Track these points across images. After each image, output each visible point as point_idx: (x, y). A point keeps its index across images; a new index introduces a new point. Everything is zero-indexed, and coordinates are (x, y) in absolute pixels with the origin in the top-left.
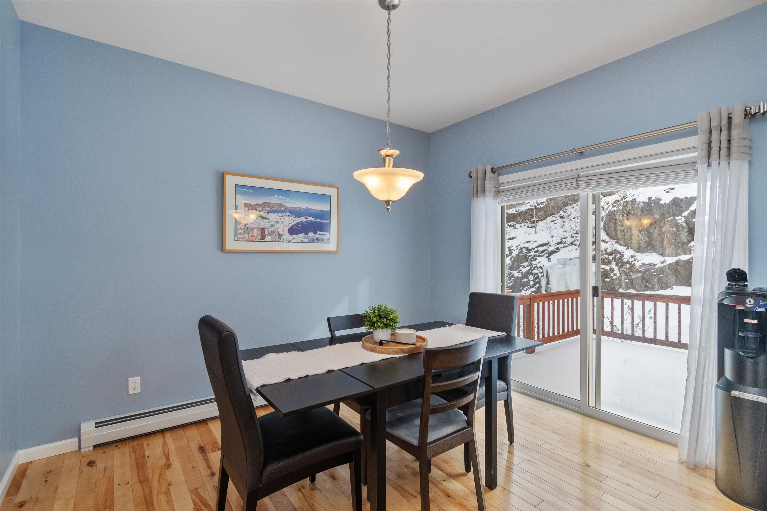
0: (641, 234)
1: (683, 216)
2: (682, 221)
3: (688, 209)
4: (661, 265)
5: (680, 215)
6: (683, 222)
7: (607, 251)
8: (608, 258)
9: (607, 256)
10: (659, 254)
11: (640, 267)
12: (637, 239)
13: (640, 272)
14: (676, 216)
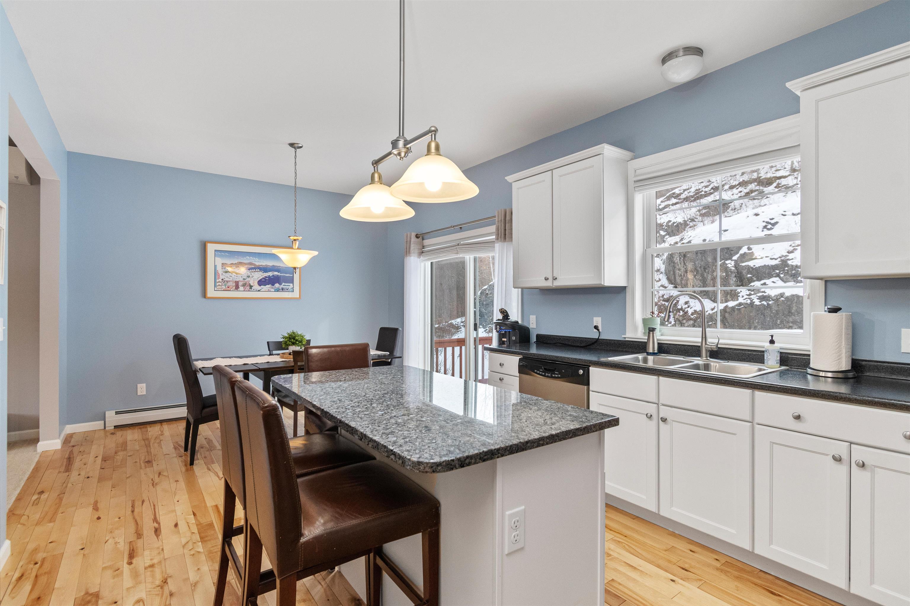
0: (695, 278)
1: (733, 260)
2: (731, 266)
3: (737, 253)
4: (711, 312)
5: (730, 259)
6: (733, 267)
7: (665, 297)
8: (664, 304)
9: (663, 303)
10: (712, 300)
11: (692, 314)
12: (692, 284)
13: (691, 319)
14: (727, 260)
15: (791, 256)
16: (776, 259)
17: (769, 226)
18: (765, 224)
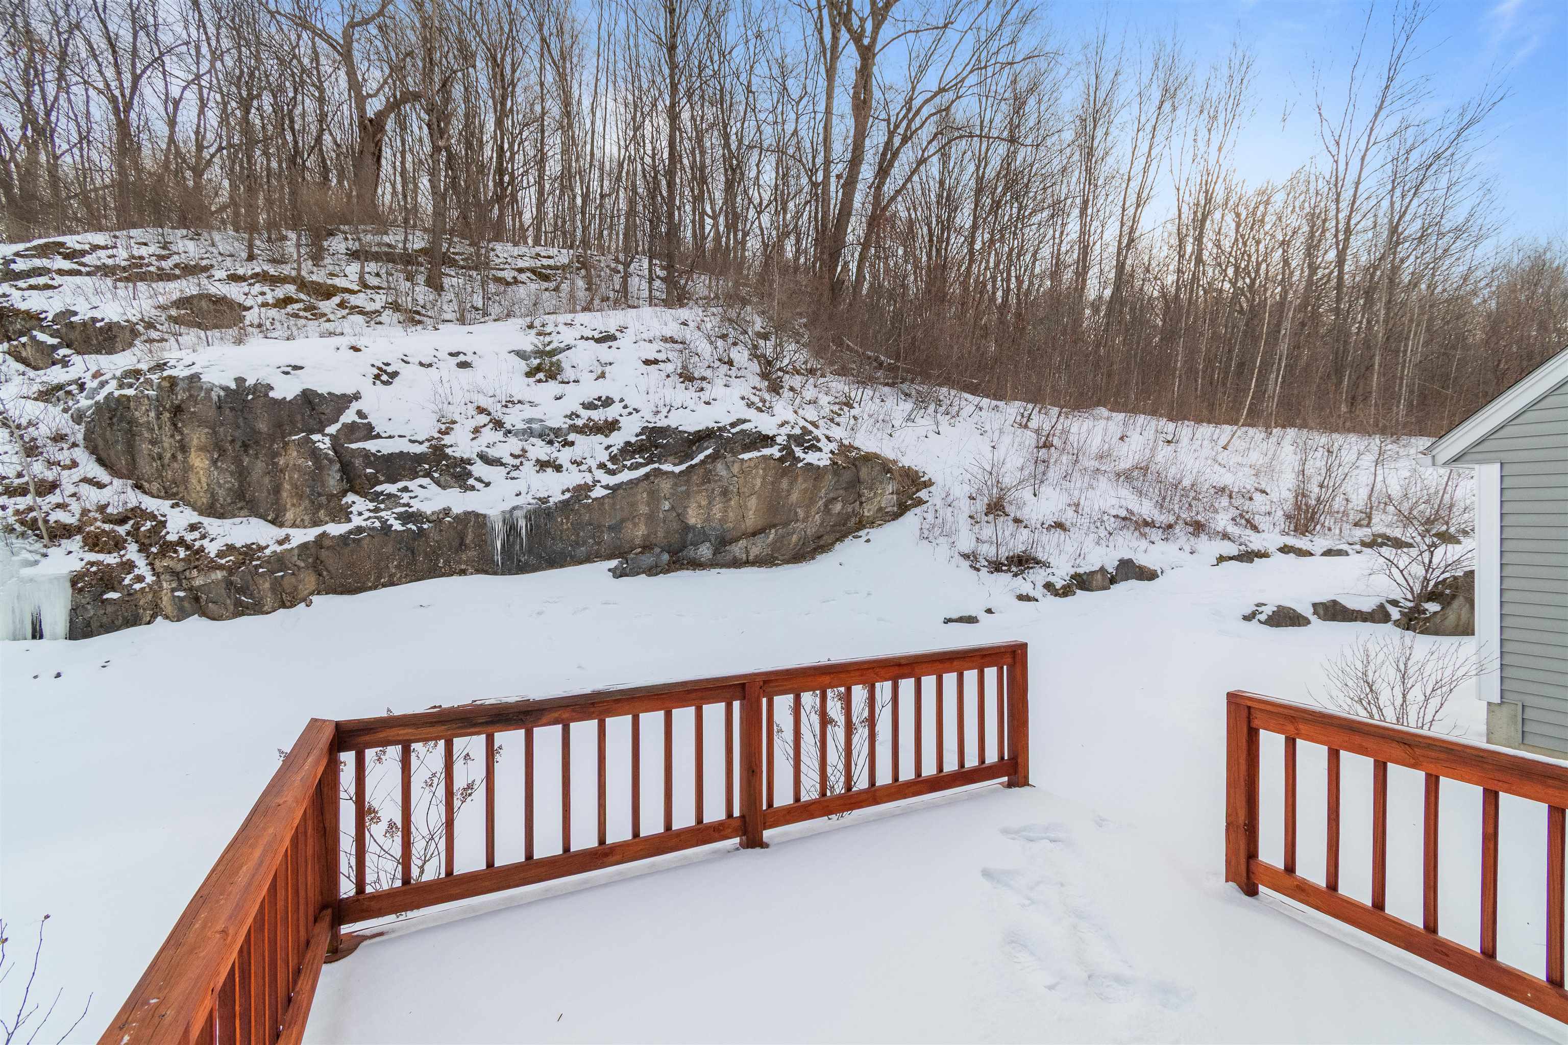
0: (217, 468)
1: (328, 435)
2: (325, 446)
3: (337, 421)
4: (279, 549)
5: (321, 431)
6: (329, 448)
7: (109, 510)
8: (114, 531)
9: (107, 527)
10: (270, 522)
11: (221, 554)
12: (204, 480)
13: (221, 567)
14: (312, 432)
15: (447, 440)
16: (421, 443)
17: (385, 377)
18: (376, 371)
